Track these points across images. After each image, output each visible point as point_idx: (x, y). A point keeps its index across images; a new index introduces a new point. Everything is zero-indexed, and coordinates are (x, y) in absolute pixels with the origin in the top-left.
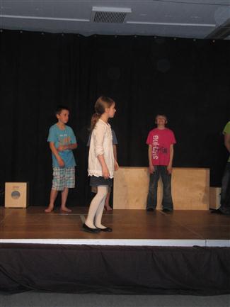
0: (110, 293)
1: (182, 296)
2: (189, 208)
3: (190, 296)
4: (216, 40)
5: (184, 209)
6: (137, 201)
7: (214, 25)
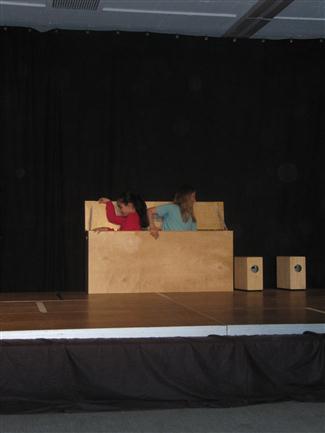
0: (80, 410)
1: (191, 410)
2: (204, 289)
3: (205, 410)
4: (238, 39)
5: (197, 290)
6: (125, 280)
7: (234, 16)
